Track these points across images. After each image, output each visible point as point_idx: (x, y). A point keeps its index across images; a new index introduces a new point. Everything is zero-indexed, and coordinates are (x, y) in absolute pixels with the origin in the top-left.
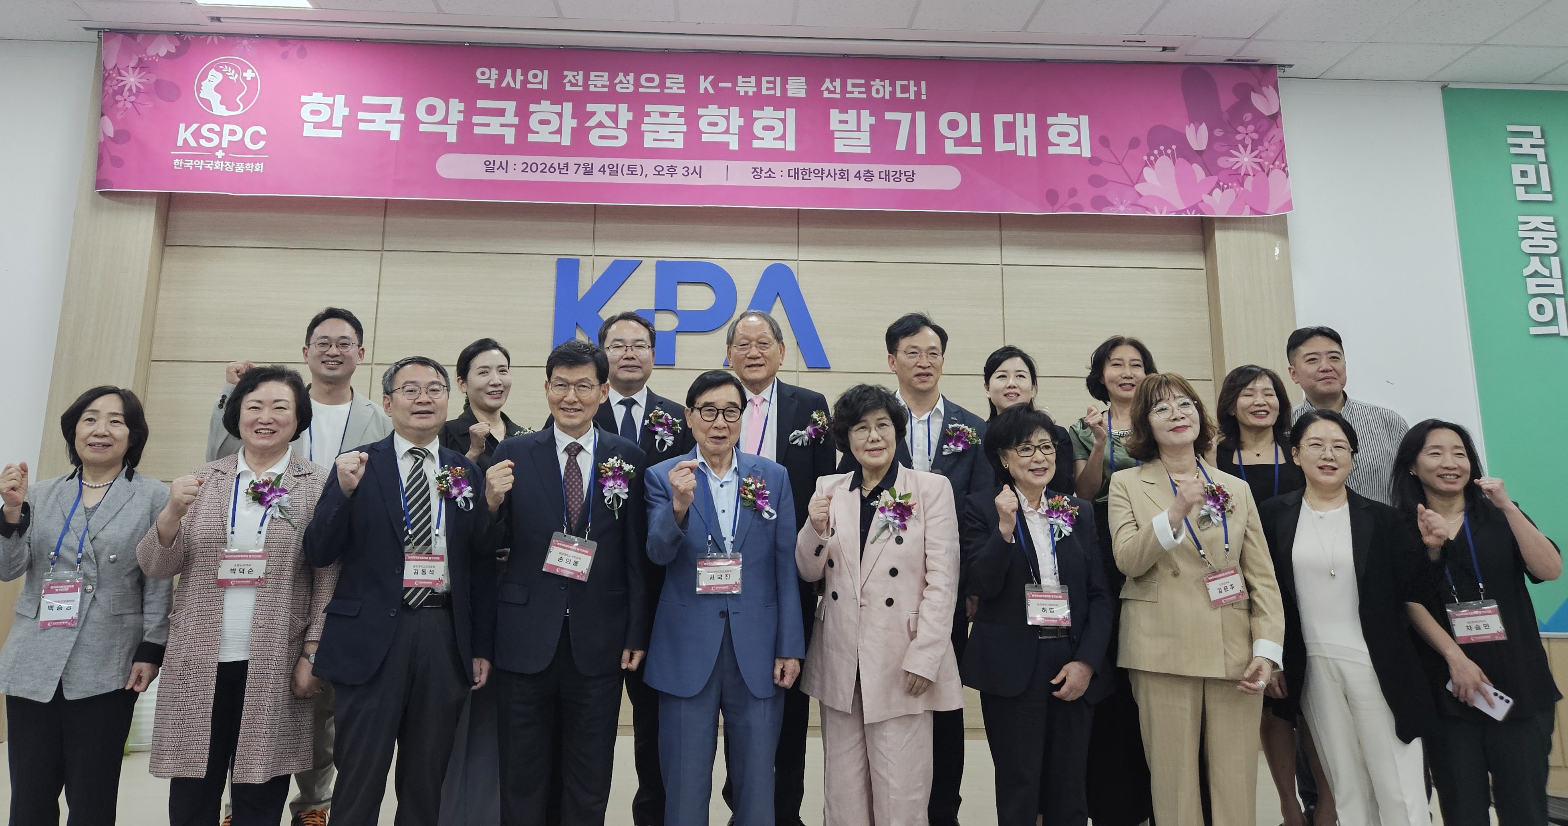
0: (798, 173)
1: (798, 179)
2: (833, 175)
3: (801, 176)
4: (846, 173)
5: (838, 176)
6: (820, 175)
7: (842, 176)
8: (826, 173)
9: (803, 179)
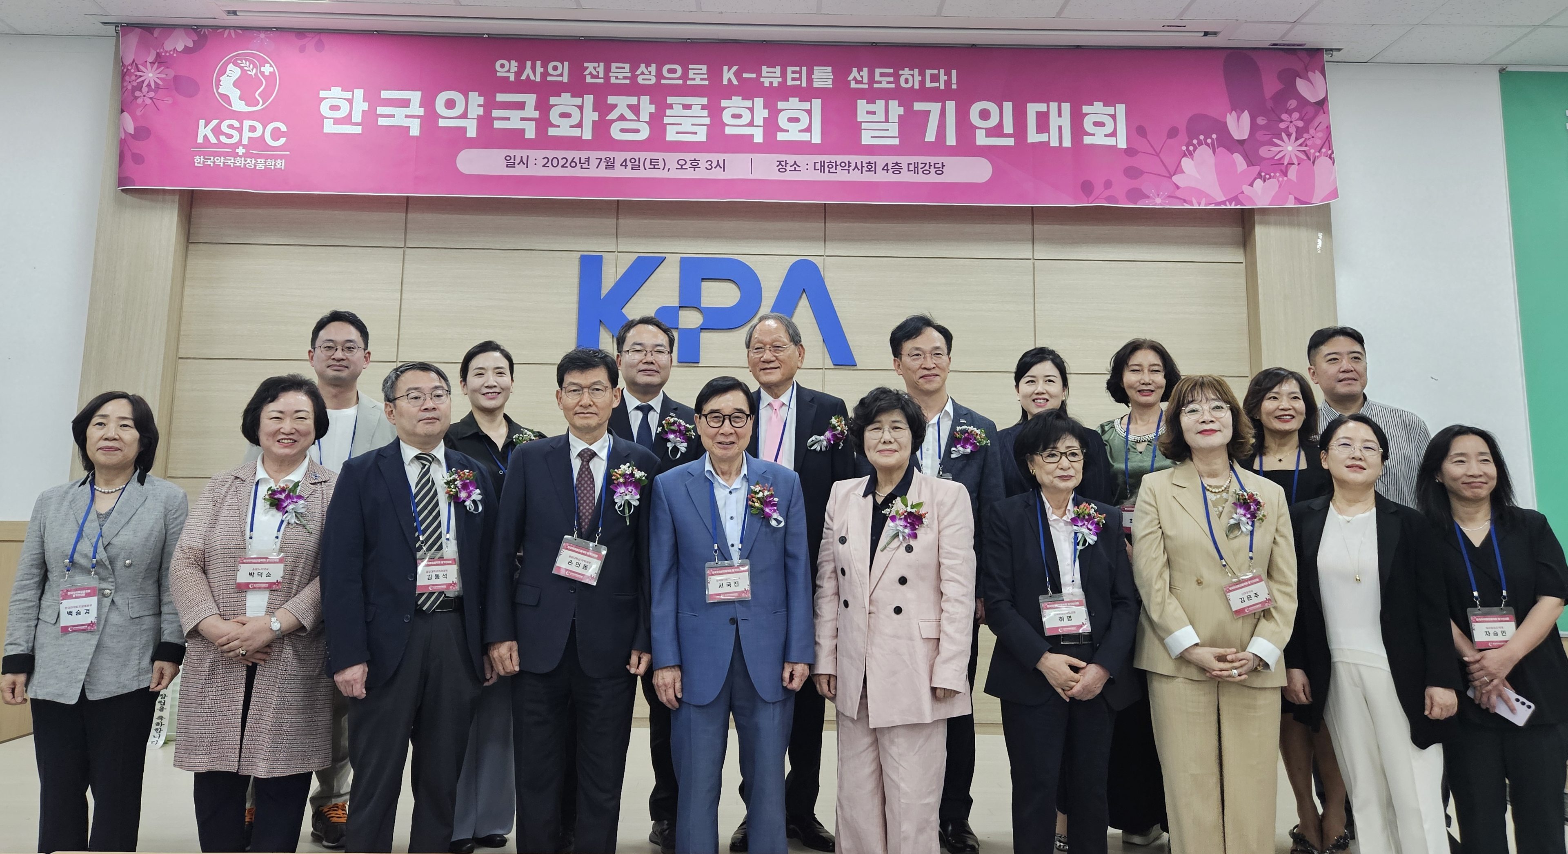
0: (824, 166)
1: (824, 173)
2: (860, 168)
3: (827, 169)
4: (873, 165)
5: (865, 169)
6: (846, 168)
7: (870, 169)
8: (853, 166)
9: (829, 172)
